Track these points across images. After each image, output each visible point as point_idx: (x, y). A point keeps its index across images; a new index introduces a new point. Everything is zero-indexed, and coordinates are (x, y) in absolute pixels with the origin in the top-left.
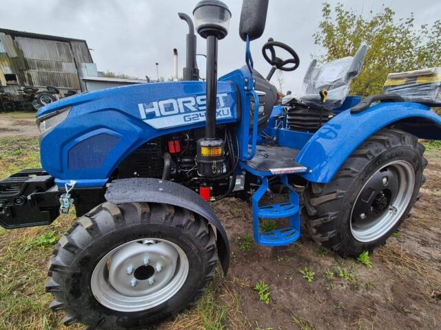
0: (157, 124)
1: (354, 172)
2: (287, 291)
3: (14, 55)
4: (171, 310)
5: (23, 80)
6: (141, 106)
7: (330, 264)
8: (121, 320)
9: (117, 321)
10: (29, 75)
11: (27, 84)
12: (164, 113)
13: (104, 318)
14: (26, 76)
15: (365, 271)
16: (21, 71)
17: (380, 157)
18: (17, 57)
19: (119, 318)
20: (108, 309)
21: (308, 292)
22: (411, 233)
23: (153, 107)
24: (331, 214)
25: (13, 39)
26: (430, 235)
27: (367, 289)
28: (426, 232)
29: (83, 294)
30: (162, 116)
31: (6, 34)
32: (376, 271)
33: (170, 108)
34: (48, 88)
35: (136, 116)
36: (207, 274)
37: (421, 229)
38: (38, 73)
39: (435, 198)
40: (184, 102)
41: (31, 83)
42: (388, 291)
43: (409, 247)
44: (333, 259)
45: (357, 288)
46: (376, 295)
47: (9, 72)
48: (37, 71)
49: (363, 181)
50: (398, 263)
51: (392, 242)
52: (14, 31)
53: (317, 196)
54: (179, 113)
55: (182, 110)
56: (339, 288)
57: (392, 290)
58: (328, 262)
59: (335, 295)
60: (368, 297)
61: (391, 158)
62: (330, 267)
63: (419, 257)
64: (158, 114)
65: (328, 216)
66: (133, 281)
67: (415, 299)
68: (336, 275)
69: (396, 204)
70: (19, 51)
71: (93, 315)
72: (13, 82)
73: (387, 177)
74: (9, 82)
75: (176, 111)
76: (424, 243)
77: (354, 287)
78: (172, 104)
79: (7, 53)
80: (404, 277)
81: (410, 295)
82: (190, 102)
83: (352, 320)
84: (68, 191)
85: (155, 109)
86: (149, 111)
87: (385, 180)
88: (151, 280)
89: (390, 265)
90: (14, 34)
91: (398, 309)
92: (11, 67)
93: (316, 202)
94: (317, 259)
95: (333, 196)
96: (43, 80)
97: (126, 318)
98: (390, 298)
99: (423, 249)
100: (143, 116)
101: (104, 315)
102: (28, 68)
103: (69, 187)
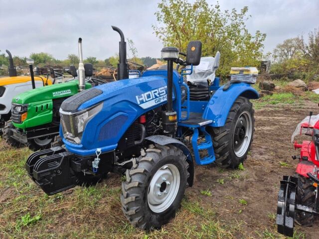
0: (145, 106)
1: (231, 119)
2: (216, 191)
6: (137, 97)
7: (227, 175)
9: (156, 218)
12: (147, 100)
15: (244, 172)
17: (239, 110)
19: (156, 216)
21: (225, 187)
22: (255, 151)
23: (142, 97)
24: (226, 142)
26: (262, 150)
27: (247, 178)
28: (261, 149)
30: (146, 101)
32: (247, 171)
33: (149, 96)
35: (135, 103)
37: (258, 148)
39: (260, 132)
40: (154, 93)
42: (254, 176)
43: (256, 157)
44: (227, 172)
45: (243, 180)
46: (251, 179)
49: (235, 123)
50: (255, 165)
51: (249, 157)
53: (217, 135)
54: (153, 99)
55: (154, 97)
56: (237, 182)
57: (256, 175)
58: (226, 174)
59: (236, 185)
60: (249, 181)
61: (243, 111)
62: (228, 176)
63: (261, 160)
64: (144, 101)
65: (225, 144)
67: (264, 175)
68: (233, 178)
69: (247, 135)
73: (242, 120)
75: (151, 98)
76: (261, 154)
77: (242, 180)
78: (149, 94)
80: (258, 169)
81: (262, 175)
82: (156, 92)
83: (247, 190)
84: (98, 156)
85: (143, 98)
86: (141, 99)
87: (241, 122)
89: (252, 167)
91: (260, 180)
93: (217, 138)
94: (220, 174)
95: (226, 133)
98: (257, 178)
99: (261, 156)
100: (139, 103)
103: (98, 153)
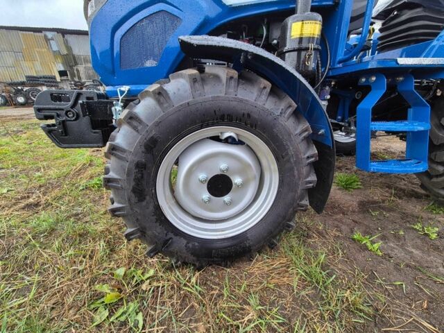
3: (65, 52)
4: (251, 243)
5: (73, 75)
8: (190, 245)
9: (186, 246)
10: (78, 71)
11: (76, 79)
13: (170, 238)
14: (75, 72)
16: (71, 67)
18: (67, 54)
19: (188, 243)
20: (176, 228)
25: (64, 37)
29: (148, 198)
31: (58, 33)
34: (93, 81)
36: (301, 201)
38: (85, 67)
41: (79, 78)
47: (62, 69)
48: (84, 66)
52: (63, 29)
66: (206, 195)
70: (69, 48)
71: (158, 230)
72: (65, 78)
74: (63, 78)
79: (59, 51)
84: (120, 98)
88: (227, 198)
90: (64, 32)
92: (63, 64)
96: (89, 74)
97: (196, 244)
101: (171, 235)
102: (76, 64)
